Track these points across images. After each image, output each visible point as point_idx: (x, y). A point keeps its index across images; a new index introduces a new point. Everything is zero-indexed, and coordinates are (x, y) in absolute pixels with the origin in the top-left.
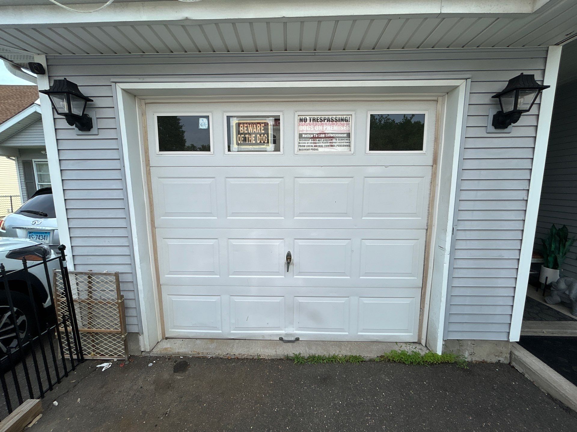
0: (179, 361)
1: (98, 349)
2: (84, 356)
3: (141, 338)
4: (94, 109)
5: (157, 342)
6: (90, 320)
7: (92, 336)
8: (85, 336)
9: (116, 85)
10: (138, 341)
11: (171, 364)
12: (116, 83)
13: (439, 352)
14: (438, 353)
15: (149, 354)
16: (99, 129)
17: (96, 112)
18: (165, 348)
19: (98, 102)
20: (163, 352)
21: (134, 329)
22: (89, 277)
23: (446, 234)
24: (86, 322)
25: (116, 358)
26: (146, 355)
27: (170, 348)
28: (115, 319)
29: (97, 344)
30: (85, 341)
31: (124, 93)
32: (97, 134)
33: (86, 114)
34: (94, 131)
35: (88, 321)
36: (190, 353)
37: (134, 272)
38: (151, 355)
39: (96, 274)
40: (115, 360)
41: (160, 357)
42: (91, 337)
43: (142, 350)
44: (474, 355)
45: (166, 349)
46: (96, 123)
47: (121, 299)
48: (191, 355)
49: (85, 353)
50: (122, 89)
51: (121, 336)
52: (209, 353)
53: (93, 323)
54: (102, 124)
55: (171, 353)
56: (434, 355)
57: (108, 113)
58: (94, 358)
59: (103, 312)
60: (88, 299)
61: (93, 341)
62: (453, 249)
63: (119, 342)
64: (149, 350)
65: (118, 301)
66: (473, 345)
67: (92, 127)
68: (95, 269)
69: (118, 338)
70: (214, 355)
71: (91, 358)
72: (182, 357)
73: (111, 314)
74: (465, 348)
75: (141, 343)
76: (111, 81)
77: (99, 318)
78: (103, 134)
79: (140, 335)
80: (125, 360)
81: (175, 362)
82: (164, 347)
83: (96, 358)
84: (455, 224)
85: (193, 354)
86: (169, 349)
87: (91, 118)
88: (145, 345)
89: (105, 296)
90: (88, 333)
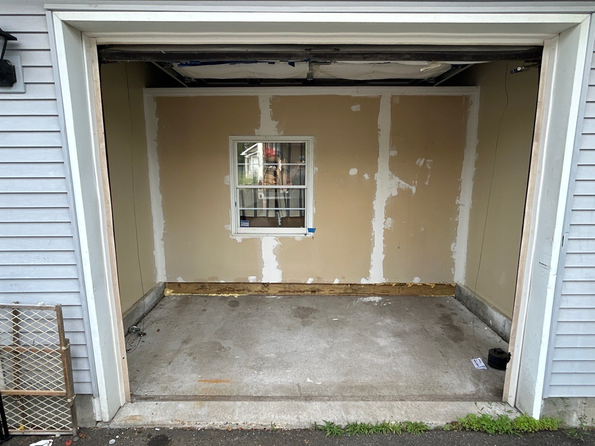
0: (154, 435)
1: (31, 419)
2: (9, 430)
3: (95, 402)
4: (20, 52)
5: (119, 407)
6: (18, 376)
7: (22, 401)
8: (10, 400)
9: (54, 15)
10: (90, 406)
11: (142, 441)
12: (52, 10)
13: (536, 415)
14: (534, 416)
15: (108, 425)
16: (26, 83)
17: (21, 57)
18: (132, 416)
19: (23, 41)
20: (129, 422)
21: (86, 390)
22: (16, 313)
23: (552, 246)
24: (11, 380)
25: (58, 433)
26: (104, 427)
27: (140, 416)
28: (57, 376)
29: (30, 412)
30: (10, 407)
31: (65, 26)
32: (24, 91)
33: (6, 61)
34: (19, 86)
35: (15, 378)
36: (170, 422)
37: (84, 304)
38: (112, 426)
39: (26, 307)
40: (58, 435)
41: (125, 430)
42: (19, 402)
43: (97, 420)
44: (585, 418)
45: (133, 418)
46: (21, 74)
47: (65, 346)
48: (171, 425)
49: (11, 426)
50: (62, 20)
51: (67, 401)
52: (198, 423)
53: (22, 382)
54: (31, 76)
55: (141, 423)
56: (529, 420)
57: (41, 59)
58: (25, 434)
59: (38, 364)
60: (14, 345)
61: (23, 408)
62: (562, 267)
63: (63, 409)
64: (107, 420)
65: (61, 348)
66: (584, 405)
67: (16, 81)
68: (25, 301)
69: (62, 402)
70: (206, 426)
71: (21, 434)
72: (158, 429)
73: (50, 368)
74: (573, 409)
75: (96, 410)
76: (45, 7)
77: (32, 374)
78: (34, 92)
79: (94, 398)
80: (72, 435)
81: (149, 436)
82: (130, 415)
83: (28, 434)
84: (565, 231)
85: (175, 425)
86: (138, 418)
87: (14, 66)
88: (101, 413)
89: (40, 340)
90: (14, 396)
